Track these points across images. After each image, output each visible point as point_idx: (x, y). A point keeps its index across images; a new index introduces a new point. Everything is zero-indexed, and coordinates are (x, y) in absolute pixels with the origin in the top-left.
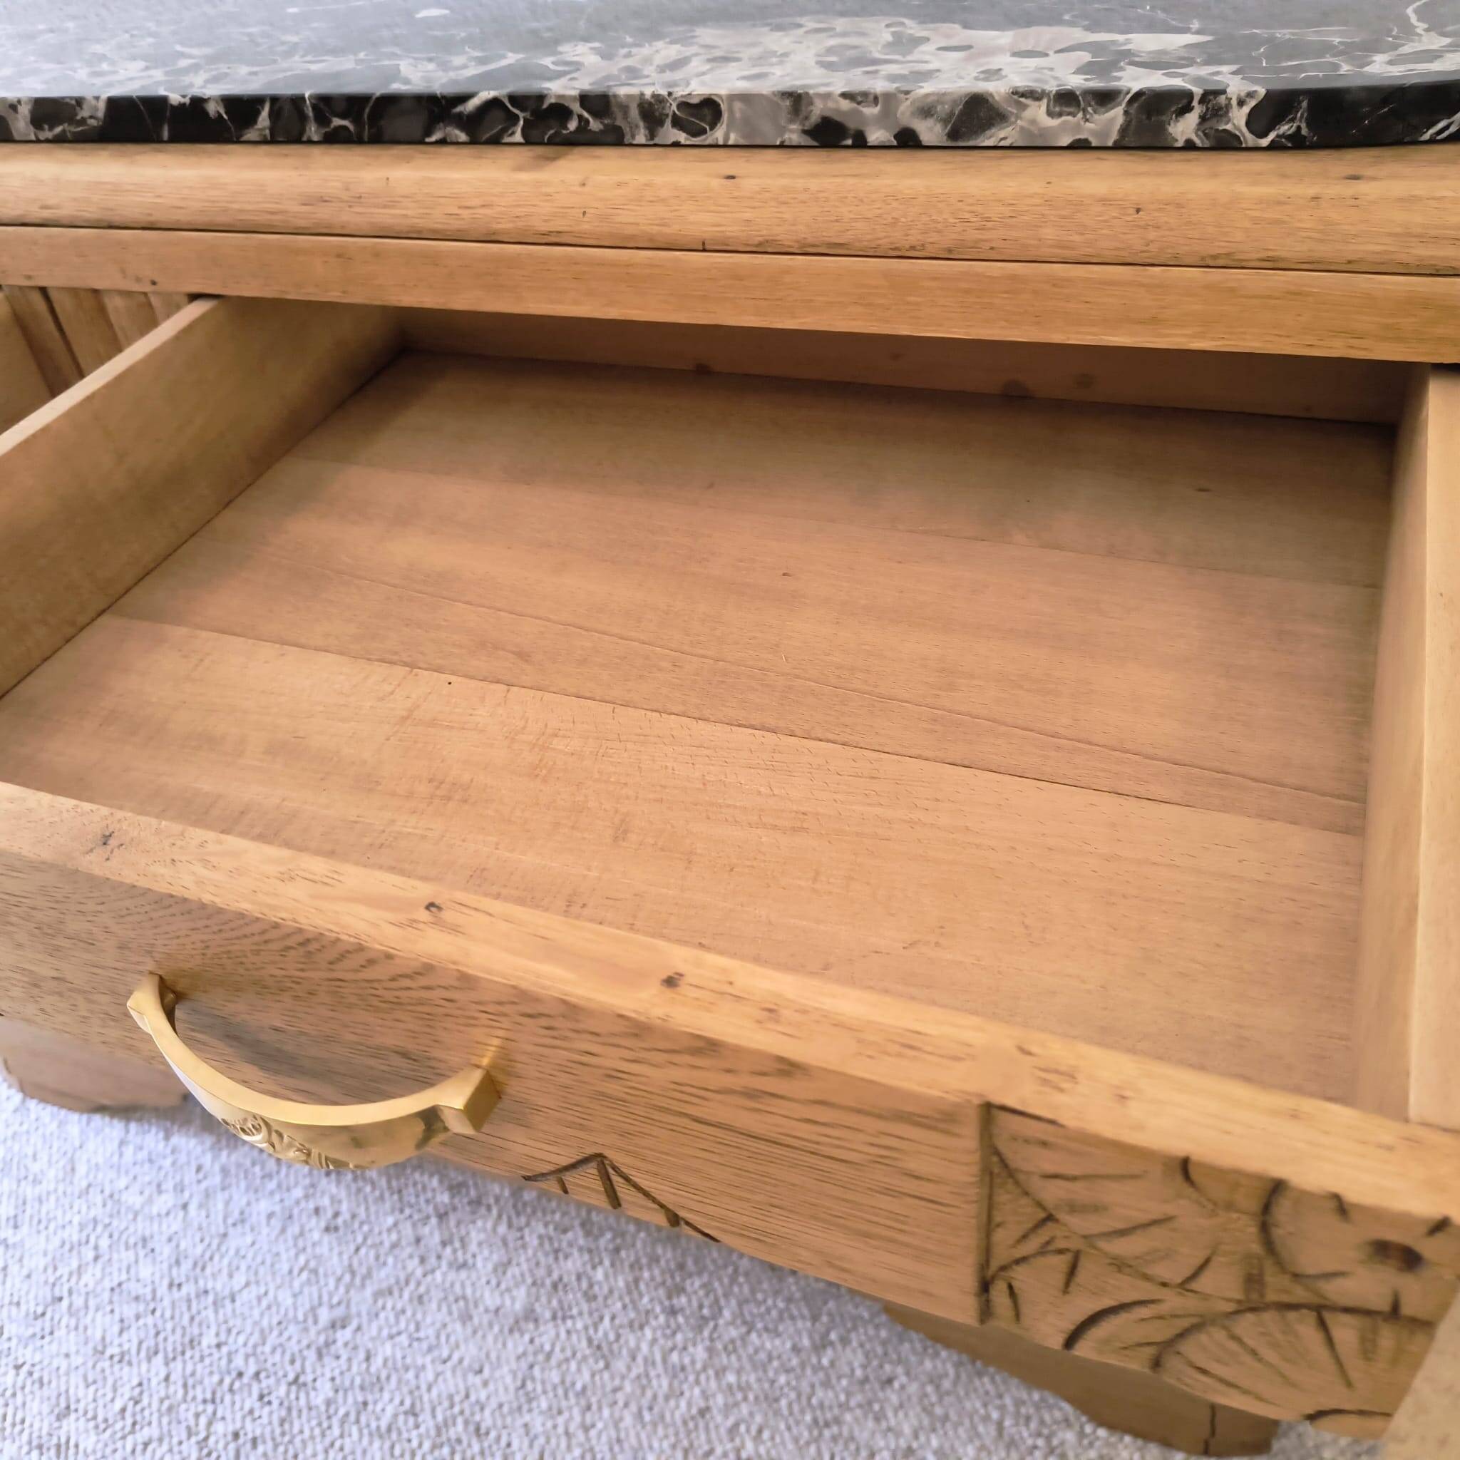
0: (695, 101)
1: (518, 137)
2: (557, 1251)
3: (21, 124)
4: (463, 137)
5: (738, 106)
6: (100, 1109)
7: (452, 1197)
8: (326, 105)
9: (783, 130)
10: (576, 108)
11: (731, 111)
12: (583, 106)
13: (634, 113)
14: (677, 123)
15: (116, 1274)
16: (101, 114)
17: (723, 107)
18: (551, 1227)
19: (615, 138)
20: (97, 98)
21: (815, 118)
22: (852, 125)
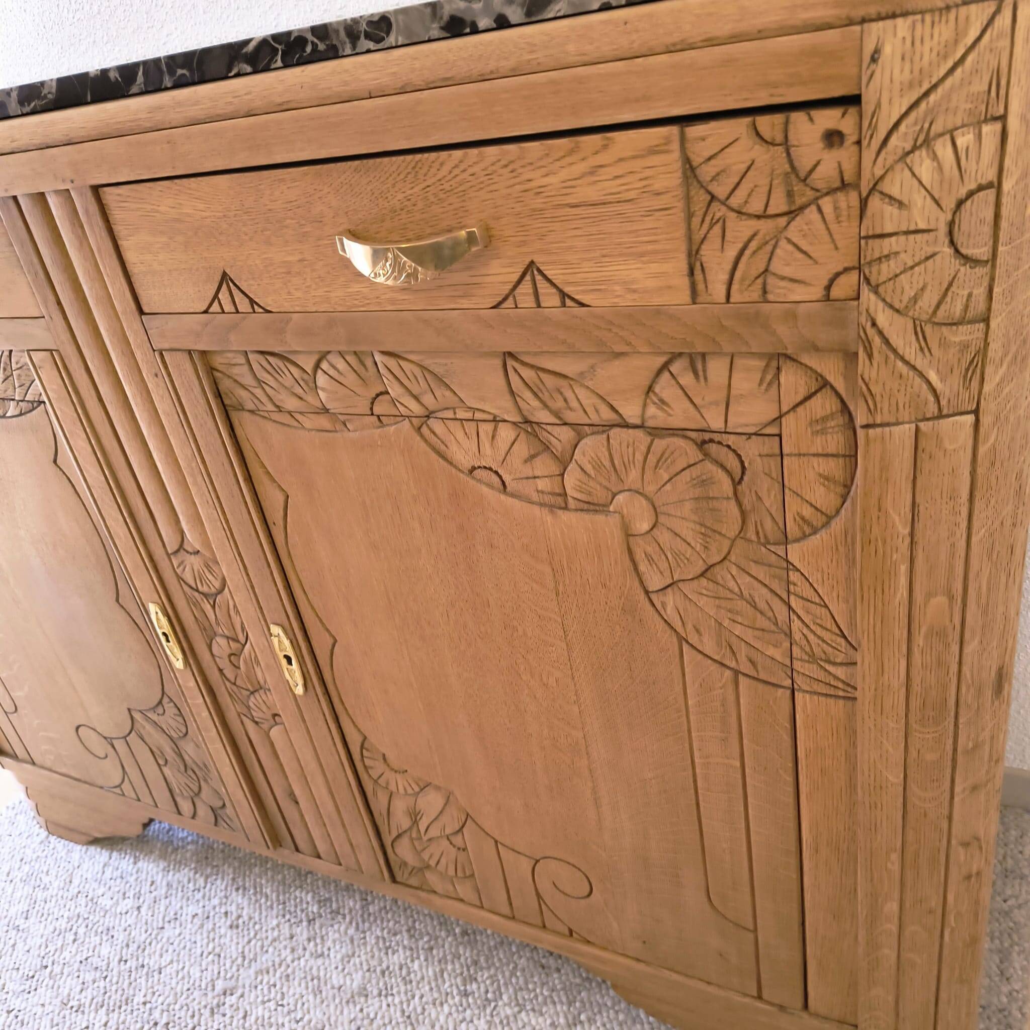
0: (376, 19)
1: (279, 63)
2: (387, 948)
3: (13, 106)
4: (249, 69)
5: (400, 17)
6: (95, 841)
7: (320, 908)
8: (173, 61)
9: (428, 29)
10: (310, 37)
11: (397, 21)
12: (313, 34)
13: (342, 34)
14: (368, 36)
15: (86, 951)
16: (54, 90)
17: (393, 20)
18: (385, 931)
19: (333, 53)
20: (52, 80)
21: (446, 18)
22: (468, 18)
